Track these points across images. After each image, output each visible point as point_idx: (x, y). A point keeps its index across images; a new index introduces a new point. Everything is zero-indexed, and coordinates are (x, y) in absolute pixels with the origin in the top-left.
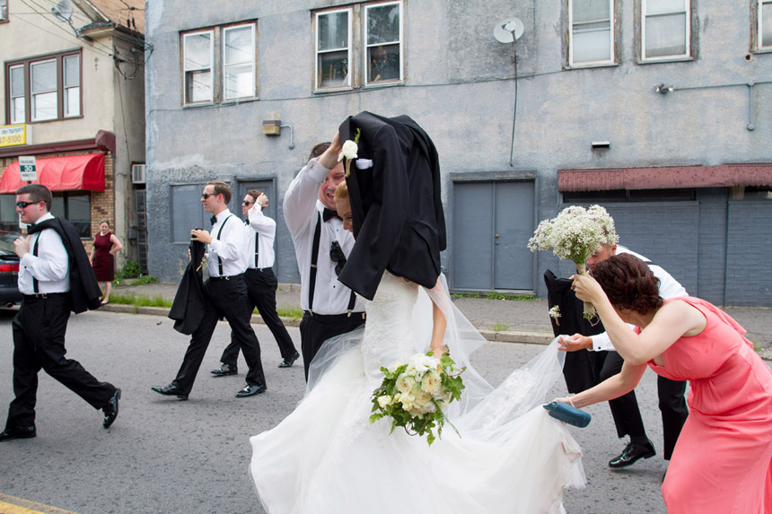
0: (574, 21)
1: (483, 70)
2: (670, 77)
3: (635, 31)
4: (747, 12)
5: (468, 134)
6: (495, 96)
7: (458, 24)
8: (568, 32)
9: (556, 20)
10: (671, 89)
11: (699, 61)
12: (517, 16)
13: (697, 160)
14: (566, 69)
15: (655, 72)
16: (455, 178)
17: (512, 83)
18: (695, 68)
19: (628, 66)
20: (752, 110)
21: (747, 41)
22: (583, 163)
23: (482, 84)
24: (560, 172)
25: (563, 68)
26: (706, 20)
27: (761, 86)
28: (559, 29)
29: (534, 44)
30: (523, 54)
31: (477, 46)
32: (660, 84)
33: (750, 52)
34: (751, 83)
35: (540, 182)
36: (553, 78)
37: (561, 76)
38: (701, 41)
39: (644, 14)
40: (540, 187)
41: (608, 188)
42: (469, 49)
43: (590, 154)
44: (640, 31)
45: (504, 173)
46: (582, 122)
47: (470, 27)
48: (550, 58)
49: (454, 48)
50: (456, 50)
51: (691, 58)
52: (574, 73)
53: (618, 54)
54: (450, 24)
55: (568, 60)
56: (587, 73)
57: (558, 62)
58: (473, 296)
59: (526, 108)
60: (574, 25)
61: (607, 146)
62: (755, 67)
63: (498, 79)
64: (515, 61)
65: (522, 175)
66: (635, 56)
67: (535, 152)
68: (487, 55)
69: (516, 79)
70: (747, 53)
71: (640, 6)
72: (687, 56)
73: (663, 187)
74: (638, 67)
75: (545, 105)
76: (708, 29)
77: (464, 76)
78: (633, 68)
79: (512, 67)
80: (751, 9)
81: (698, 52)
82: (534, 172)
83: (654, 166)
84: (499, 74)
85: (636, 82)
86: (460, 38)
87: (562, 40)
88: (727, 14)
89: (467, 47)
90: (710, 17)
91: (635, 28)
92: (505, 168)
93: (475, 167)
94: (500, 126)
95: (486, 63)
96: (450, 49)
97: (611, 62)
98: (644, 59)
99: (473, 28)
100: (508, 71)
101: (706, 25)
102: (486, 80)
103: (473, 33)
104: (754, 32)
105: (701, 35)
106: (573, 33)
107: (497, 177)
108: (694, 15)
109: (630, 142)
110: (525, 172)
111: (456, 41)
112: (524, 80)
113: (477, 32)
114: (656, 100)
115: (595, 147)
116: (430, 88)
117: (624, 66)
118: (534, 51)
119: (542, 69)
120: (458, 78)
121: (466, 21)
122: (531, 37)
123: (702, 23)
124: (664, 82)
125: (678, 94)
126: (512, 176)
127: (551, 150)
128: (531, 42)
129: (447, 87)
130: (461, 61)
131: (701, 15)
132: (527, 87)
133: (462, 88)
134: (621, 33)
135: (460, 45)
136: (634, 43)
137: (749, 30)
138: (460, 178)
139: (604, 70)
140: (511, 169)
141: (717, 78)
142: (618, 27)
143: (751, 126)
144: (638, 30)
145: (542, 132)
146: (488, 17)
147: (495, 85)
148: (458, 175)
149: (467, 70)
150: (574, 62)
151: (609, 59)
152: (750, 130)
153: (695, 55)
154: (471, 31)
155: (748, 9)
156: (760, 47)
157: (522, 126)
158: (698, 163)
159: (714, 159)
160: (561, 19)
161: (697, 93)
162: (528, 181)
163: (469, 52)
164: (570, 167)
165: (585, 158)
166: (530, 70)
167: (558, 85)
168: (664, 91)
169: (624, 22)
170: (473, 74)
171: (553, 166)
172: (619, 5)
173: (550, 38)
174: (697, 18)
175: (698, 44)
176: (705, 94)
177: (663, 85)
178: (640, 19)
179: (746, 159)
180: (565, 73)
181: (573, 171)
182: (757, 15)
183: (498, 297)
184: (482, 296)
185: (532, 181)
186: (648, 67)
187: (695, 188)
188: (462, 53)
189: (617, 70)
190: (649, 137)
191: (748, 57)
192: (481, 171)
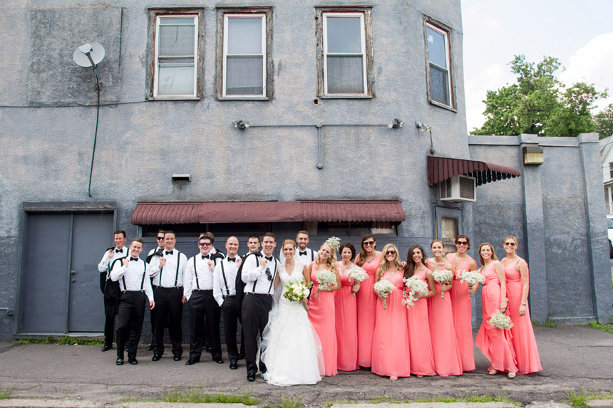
0: (160, 54)
1: (65, 94)
2: (248, 113)
3: (216, 69)
4: (315, 62)
5: (46, 160)
6: (76, 122)
7: (42, 45)
8: (153, 64)
9: (142, 51)
10: (247, 126)
11: (274, 102)
12: (103, 44)
13: (272, 195)
14: (150, 100)
15: (234, 109)
16: (28, 208)
17: (94, 110)
18: (271, 108)
19: (209, 101)
20: (321, 149)
21: (315, 87)
22: (164, 196)
23: (63, 109)
24: (142, 203)
25: (147, 99)
26: (280, 65)
27: (328, 128)
28: (144, 60)
29: (119, 72)
30: (107, 82)
31: (60, 70)
32: (238, 120)
33: (318, 97)
34: (319, 125)
35: (118, 215)
36: (136, 107)
37: (144, 106)
38: (275, 83)
39: (226, 54)
40: (118, 220)
41: (182, 221)
42: (52, 73)
43: (171, 187)
44: (222, 69)
45: (82, 203)
46: (164, 154)
47: (55, 49)
48: (134, 88)
49: (35, 69)
50: (39, 72)
51: (267, 99)
52: (157, 104)
53: (200, 89)
54: (33, 46)
55: (152, 91)
56: (170, 105)
57: (142, 92)
58: (40, 341)
59: (107, 137)
60: (159, 59)
61: (187, 179)
62: (323, 111)
63: (80, 105)
64: (98, 88)
65: (101, 207)
66: (216, 92)
67: (114, 182)
68: (70, 80)
69: (98, 106)
70: (316, 98)
71: (222, 46)
72: (264, 96)
73: (237, 221)
74: (219, 103)
75: (128, 135)
76: (281, 73)
77: (44, 99)
78: (214, 104)
79: (95, 94)
80: (318, 60)
81: (273, 93)
82: (113, 203)
83: (232, 200)
84: (82, 100)
85: (217, 117)
86: (43, 60)
87: (147, 71)
88: (297, 61)
89: (51, 69)
90: (283, 63)
91: (216, 66)
92: (83, 199)
93: (50, 197)
94: (80, 155)
95: (69, 88)
96: (32, 69)
97: (194, 96)
98: (225, 96)
99: (58, 51)
100: (91, 98)
101: (280, 69)
102: (68, 105)
103: (57, 56)
104: (320, 79)
105: (276, 78)
106: (159, 66)
107: (74, 208)
108: (270, 60)
109: (210, 176)
110: (103, 203)
111: (39, 62)
112: (107, 108)
113: (61, 55)
114: (234, 134)
115: (175, 179)
116: (7, 109)
117: (206, 101)
118: (118, 80)
119: (126, 98)
120: (38, 101)
121: (50, 44)
122: (116, 65)
123: (276, 67)
124: (243, 119)
125: (255, 131)
126: (89, 208)
127: (131, 181)
128: (116, 70)
129: (26, 110)
130: (43, 84)
131: (276, 60)
132: (109, 115)
133: (41, 111)
134: (203, 70)
135: (42, 67)
136: (216, 80)
137: (316, 77)
138: (33, 208)
139: (186, 104)
140: (89, 200)
141: (289, 119)
142: (201, 64)
143: (320, 165)
144: (219, 68)
145: (124, 162)
146: (74, 42)
147: (77, 110)
148: (31, 204)
149: (48, 94)
150: (158, 94)
151: (193, 94)
152: (320, 169)
153: (270, 97)
154: (55, 54)
155: (315, 59)
156: (326, 94)
157: (102, 155)
158: (274, 199)
159: (289, 195)
160: (147, 51)
161: (273, 131)
162: (106, 213)
163: (51, 75)
164: (150, 199)
165: (164, 190)
166: (114, 98)
167: (142, 115)
168: (241, 127)
169: (206, 59)
170: (54, 98)
171: (133, 198)
172: (202, 43)
173: (136, 69)
174: (272, 62)
175: (273, 86)
176: (279, 132)
177: (241, 122)
178: (222, 57)
179: (316, 196)
180: (148, 103)
181: (154, 203)
182: (323, 65)
183: (69, 342)
184: (52, 341)
185: (110, 213)
186: (227, 103)
187: (271, 223)
188: (44, 75)
189: (199, 104)
190: (228, 171)
191: (316, 102)
192: (57, 201)
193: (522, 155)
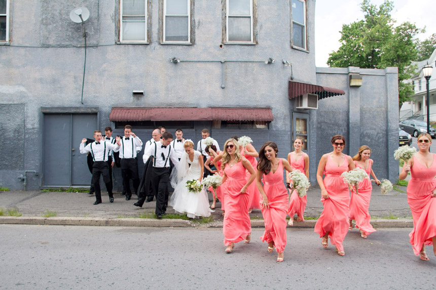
0: (123, 14)
1: (64, 39)
2: (179, 53)
3: (159, 24)
4: (221, 21)
5: (54, 81)
6: (72, 57)
7: (48, 7)
8: (119, 21)
9: (112, 12)
10: (178, 61)
11: (195, 46)
12: (87, 7)
13: (194, 104)
14: (118, 44)
15: (171, 50)
16: (44, 111)
17: (83, 50)
18: (193, 50)
19: (155, 45)
20: (224, 77)
21: (220, 37)
22: (128, 104)
23: (64, 49)
24: (114, 108)
25: (116, 43)
26: (199, 22)
27: (228, 63)
28: (113, 18)
29: (98, 26)
30: (91, 32)
31: (60, 23)
32: (173, 57)
33: (222, 43)
34: (223, 61)
35: (100, 115)
36: (109, 48)
37: (114, 48)
38: (196, 34)
39: (165, 14)
40: (100, 118)
41: (140, 119)
42: (55, 25)
43: (132, 98)
44: (163, 24)
45: (78, 108)
46: (127, 78)
47: (57, 10)
48: (108, 36)
49: (45, 23)
50: (47, 25)
51: (191, 44)
52: (123, 46)
53: (149, 37)
54: (42, 7)
55: (119, 38)
56: (131, 47)
57: (113, 38)
58: (56, 191)
59: (92, 67)
60: (123, 17)
61: (142, 93)
62: (225, 52)
63: (74, 46)
64: (85, 36)
65: (89, 110)
66: (159, 39)
67: (97, 95)
68: (67, 30)
69: (86, 47)
70: (221, 44)
71: (163, 9)
72: (189, 42)
73: (173, 120)
74: (161, 46)
75: (104, 65)
76: (200, 27)
77: (51, 42)
78: (158, 47)
79: (83, 39)
80: (223, 19)
81: (195, 40)
82: (97, 108)
83: (170, 107)
84: (75, 43)
85: (159, 55)
86: (49, 17)
87: (116, 25)
88: (210, 20)
89: (54, 23)
90: (201, 21)
91: (159, 23)
92: (78, 105)
93: (58, 104)
94: (75, 78)
95: (66, 35)
96: (42, 23)
97: (145, 42)
98: (165, 42)
99: (58, 11)
100: (80, 42)
101: (199, 25)
102: (66, 46)
103: (58, 14)
104: (224, 32)
105: (196, 31)
106: (123, 22)
107: (73, 111)
108: (193, 19)
109: (156, 92)
110: (91, 108)
111: (46, 18)
112: (91, 48)
113: (60, 14)
114: (171, 66)
115: (135, 94)
116: (28, 49)
117: (153, 45)
118: (98, 30)
119: (103, 42)
120: (47, 43)
121: (53, 6)
122: (96, 21)
123: (197, 24)
124: (176, 57)
125: (184, 64)
126: (82, 111)
127: (108, 95)
128: (96, 24)
129: (40, 49)
130: (50, 32)
131: (197, 19)
132: (93, 53)
133: (49, 50)
134: (151, 25)
135: (49, 21)
136: (159, 31)
137: (221, 31)
138: (48, 111)
139: (140, 46)
140: (82, 106)
141: (204, 57)
142: (149, 21)
143: (223, 86)
144: (161, 24)
145: (102, 83)
146: (68, 5)
147: (72, 50)
148: (46, 108)
149: (54, 39)
150: (123, 40)
151: (144, 40)
152: (223, 88)
153: (193, 43)
154: (57, 13)
155: (221, 19)
156: (228, 42)
157: (89, 78)
158: (195, 106)
159: (204, 104)
160: (115, 12)
161: (195, 64)
162: (93, 114)
163: (55, 27)
164: (119, 106)
165: (128, 100)
166: (95, 42)
167: (113, 53)
168: (175, 62)
169: (153, 18)
170: (57, 42)
171: (109, 105)
172: (150, 7)
173: (108, 23)
174: (194, 20)
175: (194, 36)
176: (198, 65)
177: (175, 58)
178: (163, 17)
179: (221, 105)
180: (117, 46)
181: (122, 108)
182: (226, 22)
183: (73, 191)
184: (63, 190)
185: (96, 114)
186: (166, 46)
187: (193, 121)
188: (50, 27)
189: (149, 47)
190: (167, 89)
191: (221, 46)
192: (62, 106)
193: (349, 79)
